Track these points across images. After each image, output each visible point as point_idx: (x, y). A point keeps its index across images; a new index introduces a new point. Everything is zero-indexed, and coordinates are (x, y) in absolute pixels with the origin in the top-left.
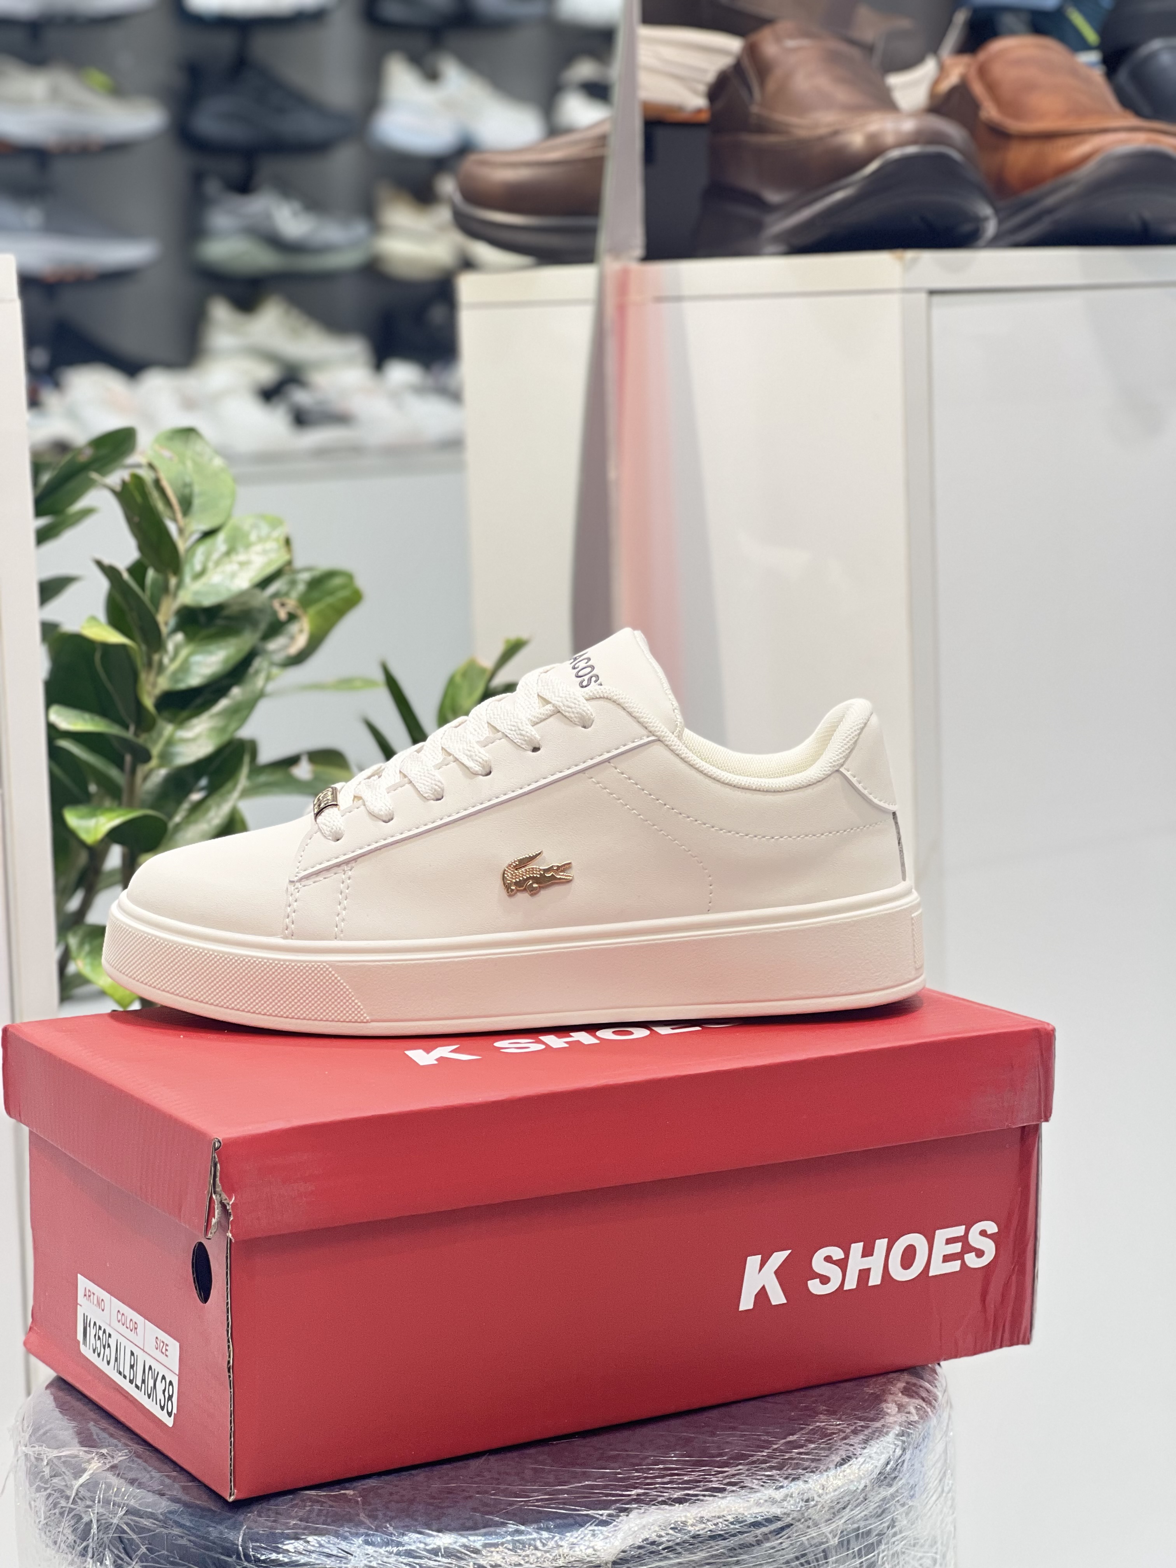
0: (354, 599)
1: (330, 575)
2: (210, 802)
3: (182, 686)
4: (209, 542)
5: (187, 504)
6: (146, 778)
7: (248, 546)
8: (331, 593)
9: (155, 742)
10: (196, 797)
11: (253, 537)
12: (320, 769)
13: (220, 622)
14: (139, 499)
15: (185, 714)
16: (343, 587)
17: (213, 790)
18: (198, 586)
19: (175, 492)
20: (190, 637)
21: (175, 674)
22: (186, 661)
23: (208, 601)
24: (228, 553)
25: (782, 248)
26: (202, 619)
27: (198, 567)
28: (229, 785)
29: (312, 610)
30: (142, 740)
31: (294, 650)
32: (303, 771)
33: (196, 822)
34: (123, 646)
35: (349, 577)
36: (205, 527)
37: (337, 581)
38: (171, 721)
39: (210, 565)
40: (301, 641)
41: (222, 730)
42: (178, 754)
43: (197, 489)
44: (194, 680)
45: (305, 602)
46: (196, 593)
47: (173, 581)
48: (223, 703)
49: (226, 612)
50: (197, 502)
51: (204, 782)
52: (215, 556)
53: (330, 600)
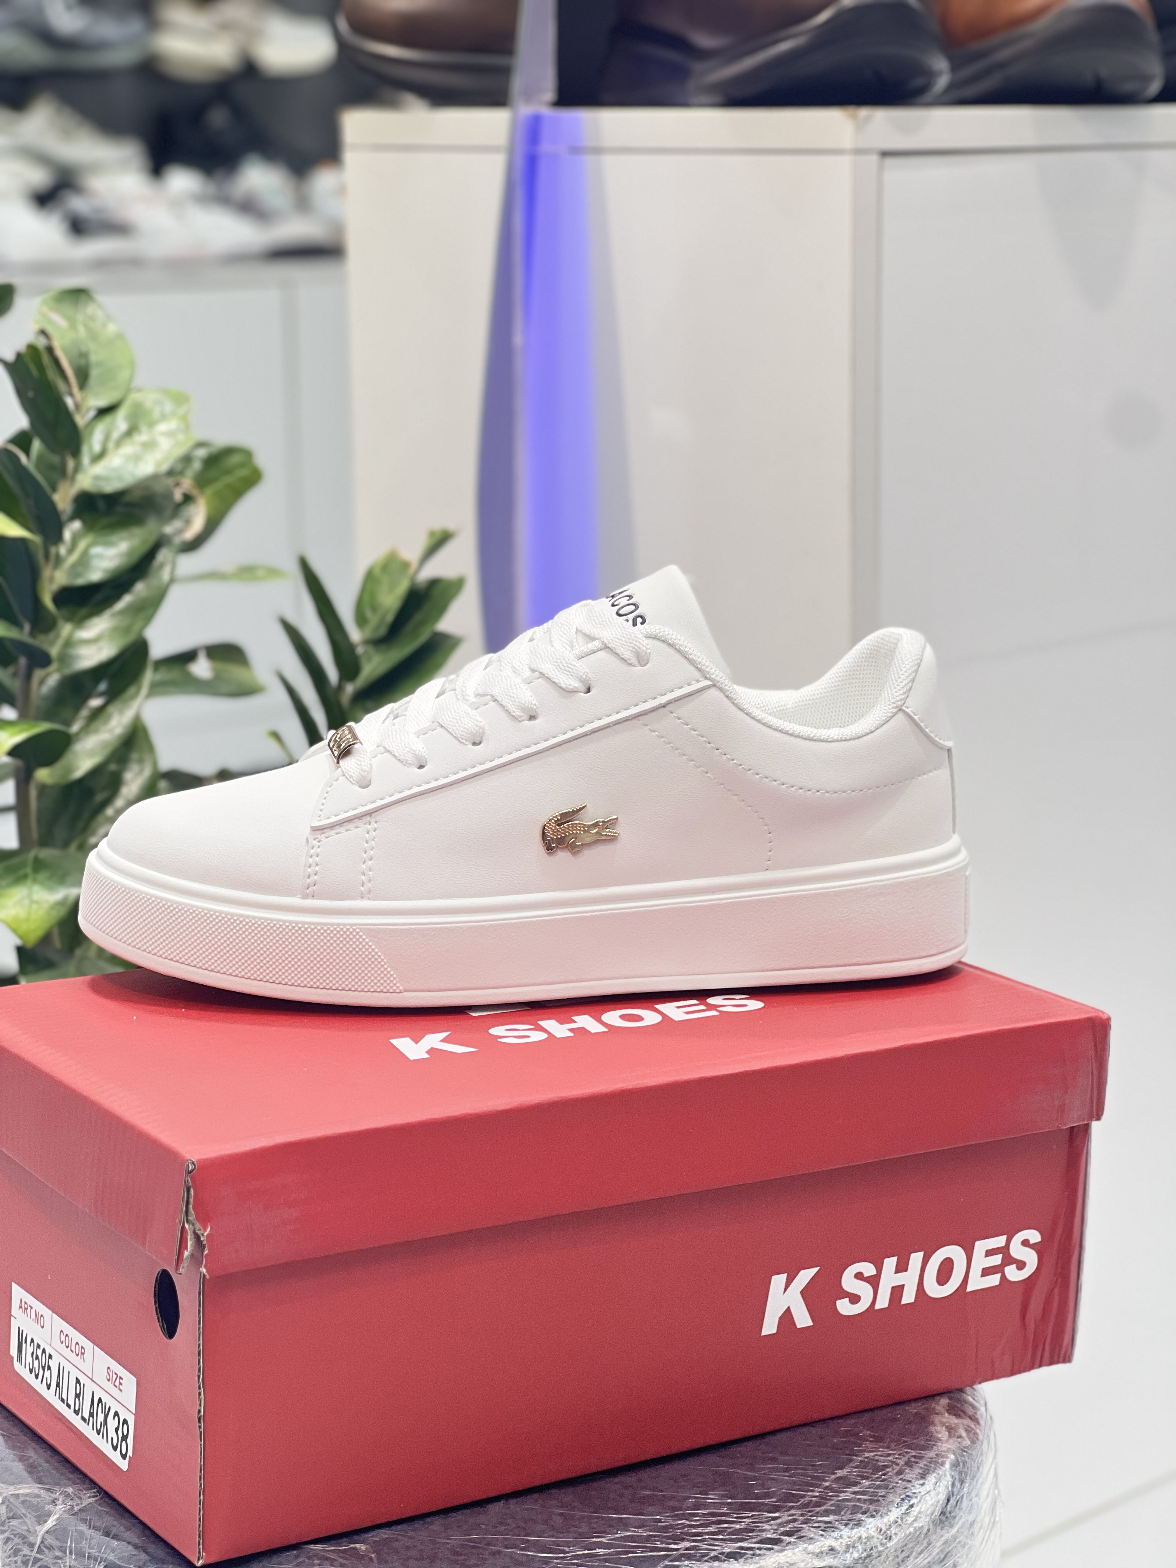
0: (253, 478)
1: (229, 451)
2: (111, 709)
3: (80, 581)
4: (107, 420)
5: (83, 376)
6: (42, 682)
7: (151, 424)
8: (229, 472)
9: (52, 643)
10: (95, 702)
11: (156, 414)
12: (221, 666)
13: (119, 509)
14: (35, 372)
15: (84, 611)
16: (242, 465)
17: (114, 695)
18: (99, 469)
19: (71, 363)
20: (90, 526)
21: (74, 566)
22: (85, 553)
23: (109, 488)
24: (130, 433)
25: (719, 99)
26: (101, 505)
27: (97, 448)
28: (132, 690)
29: (209, 491)
30: (40, 642)
31: (190, 534)
32: (202, 668)
33: (96, 731)
34: (22, 541)
35: (247, 454)
36: (102, 403)
37: (235, 459)
38: (68, 619)
39: (111, 445)
40: (198, 524)
41: (127, 630)
42: (78, 657)
43: (93, 358)
44: (95, 576)
45: (202, 481)
46: (97, 478)
47: (71, 464)
48: (126, 600)
49: (127, 499)
50: (94, 373)
51: (103, 687)
52: (115, 435)
53: (228, 480)
